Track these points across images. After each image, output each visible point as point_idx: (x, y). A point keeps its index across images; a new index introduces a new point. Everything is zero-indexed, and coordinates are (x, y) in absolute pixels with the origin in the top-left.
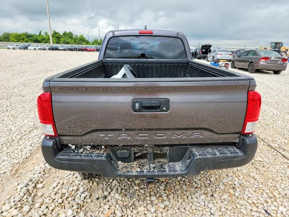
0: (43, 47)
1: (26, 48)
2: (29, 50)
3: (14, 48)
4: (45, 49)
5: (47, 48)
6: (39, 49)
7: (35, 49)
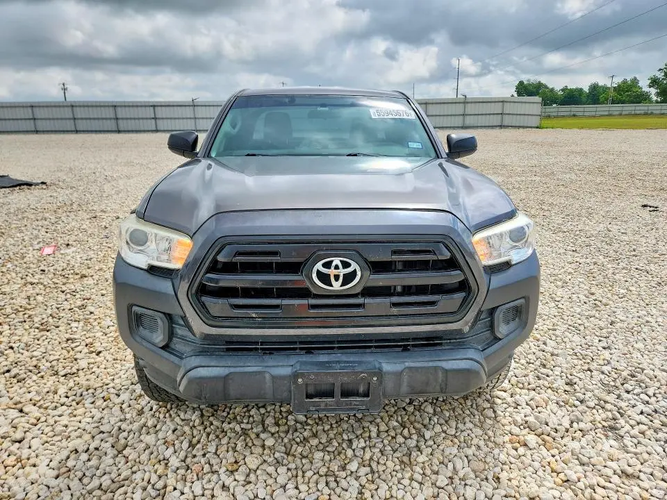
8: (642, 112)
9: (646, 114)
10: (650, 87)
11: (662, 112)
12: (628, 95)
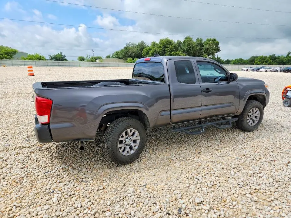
0: (274, 69)
1: (258, 70)
2: (261, 71)
3: (247, 70)
4: (276, 71)
5: (279, 70)
6: (271, 70)
7: (266, 71)
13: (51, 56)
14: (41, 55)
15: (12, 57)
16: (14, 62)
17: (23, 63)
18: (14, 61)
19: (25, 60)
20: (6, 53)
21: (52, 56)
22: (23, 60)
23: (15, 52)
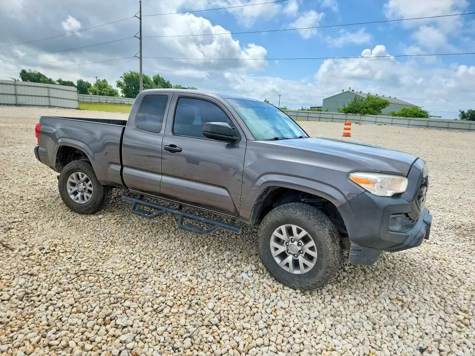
8: (119, 102)
9: (121, 104)
10: (117, 87)
11: (129, 103)
12: (104, 90)
13: (463, 113)
14: (423, 109)
15: (380, 112)
16: (379, 120)
17: (390, 121)
18: (380, 118)
19: (394, 117)
20: (372, 106)
21: (466, 112)
22: (392, 117)
23: (385, 104)
